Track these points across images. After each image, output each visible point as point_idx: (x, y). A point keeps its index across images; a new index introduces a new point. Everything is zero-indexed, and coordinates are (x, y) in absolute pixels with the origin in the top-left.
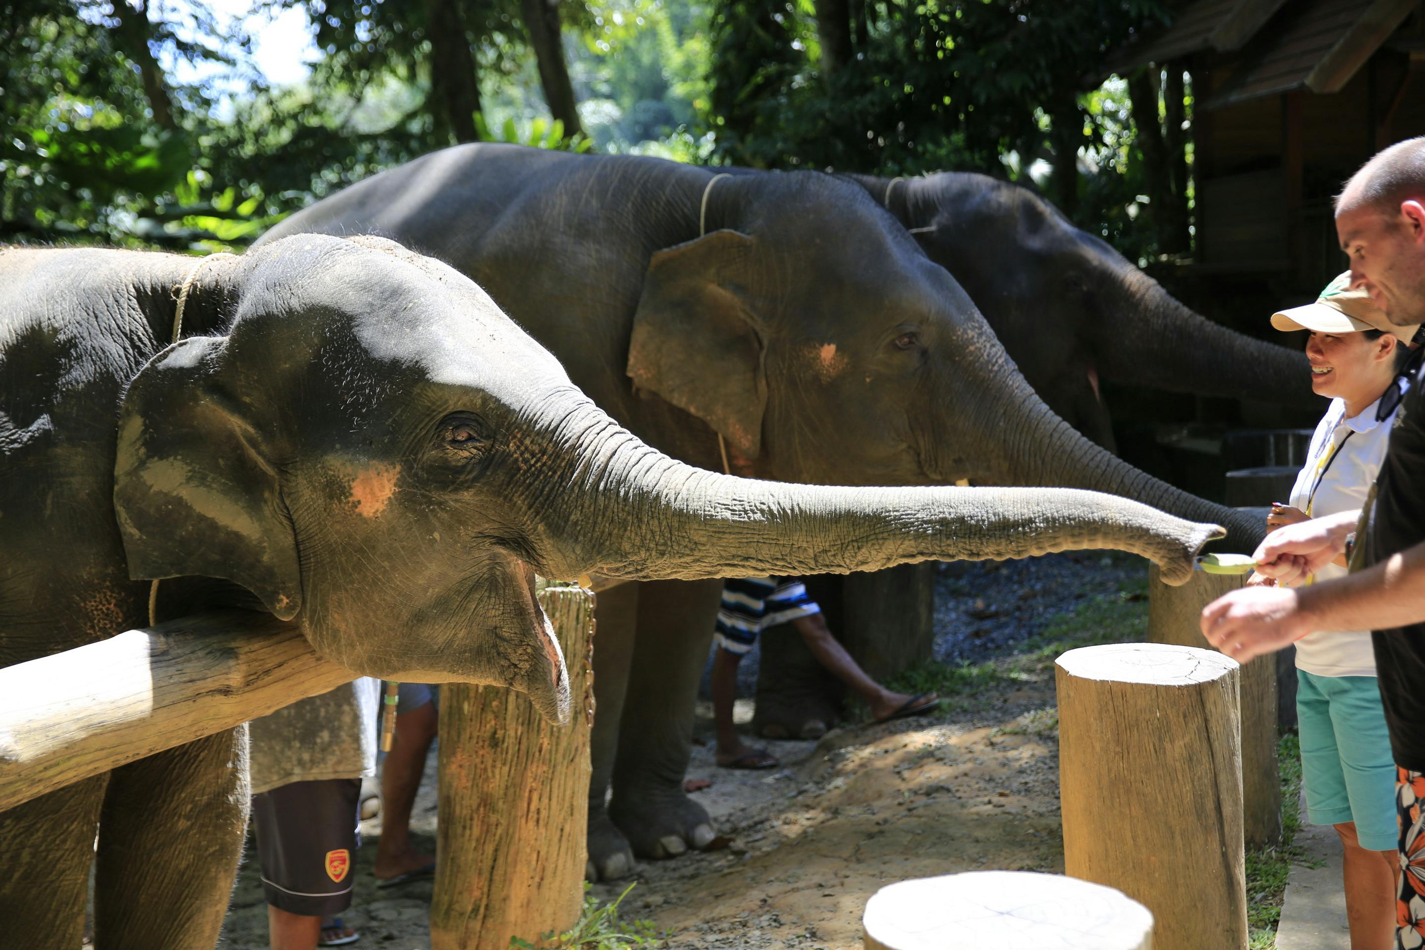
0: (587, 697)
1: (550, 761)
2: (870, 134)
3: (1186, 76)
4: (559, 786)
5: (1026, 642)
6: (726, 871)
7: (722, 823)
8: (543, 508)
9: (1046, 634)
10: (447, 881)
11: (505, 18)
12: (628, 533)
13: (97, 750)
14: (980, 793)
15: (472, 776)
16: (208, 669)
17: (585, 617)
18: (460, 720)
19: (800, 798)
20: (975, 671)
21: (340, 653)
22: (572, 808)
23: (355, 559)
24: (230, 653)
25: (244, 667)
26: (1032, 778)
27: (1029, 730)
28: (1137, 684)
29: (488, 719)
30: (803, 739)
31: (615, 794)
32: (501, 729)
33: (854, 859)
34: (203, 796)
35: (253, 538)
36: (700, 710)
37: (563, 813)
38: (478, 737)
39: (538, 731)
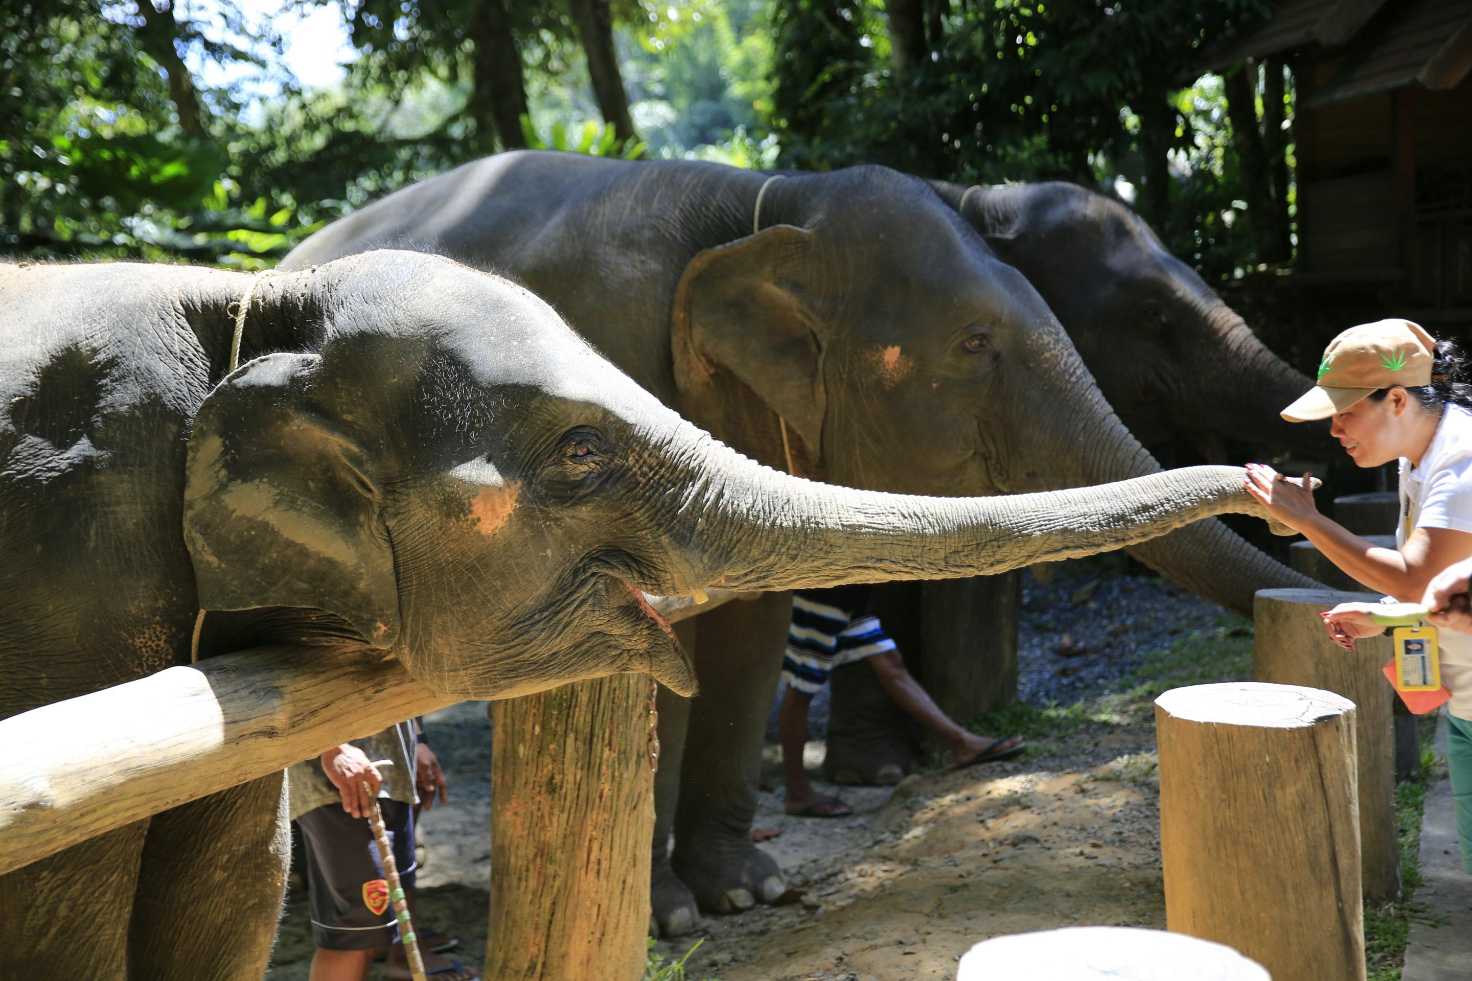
0: (650, 740)
1: (612, 808)
2: (945, 137)
3: (1287, 72)
4: (621, 835)
5: (1118, 681)
6: (798, 927)
7: (793, 876)
9: (1139, 673)
10: (501, 937)
11: (553, 14)
13: (135, 796)
14: (1071, 844)
15: (528, 824)
16: (253, 710)
18: (514, 764)
19: (876, 849)
20: (1063, 712)
22: (635, 858)
24: (274, 692)
25: (289, 707)
26: (1126, 827)
27: (1123, 776)
28: (1245, 727)
29: (545, 763)
30: (879, 785)
31: (677, 844)
32: (559, 774)
33: (936, 914)
34: (240, 845)
35: (349, 564)
36: (767, 753)
37: (625, 864)
38: (534, 782)
39: (599, 776)
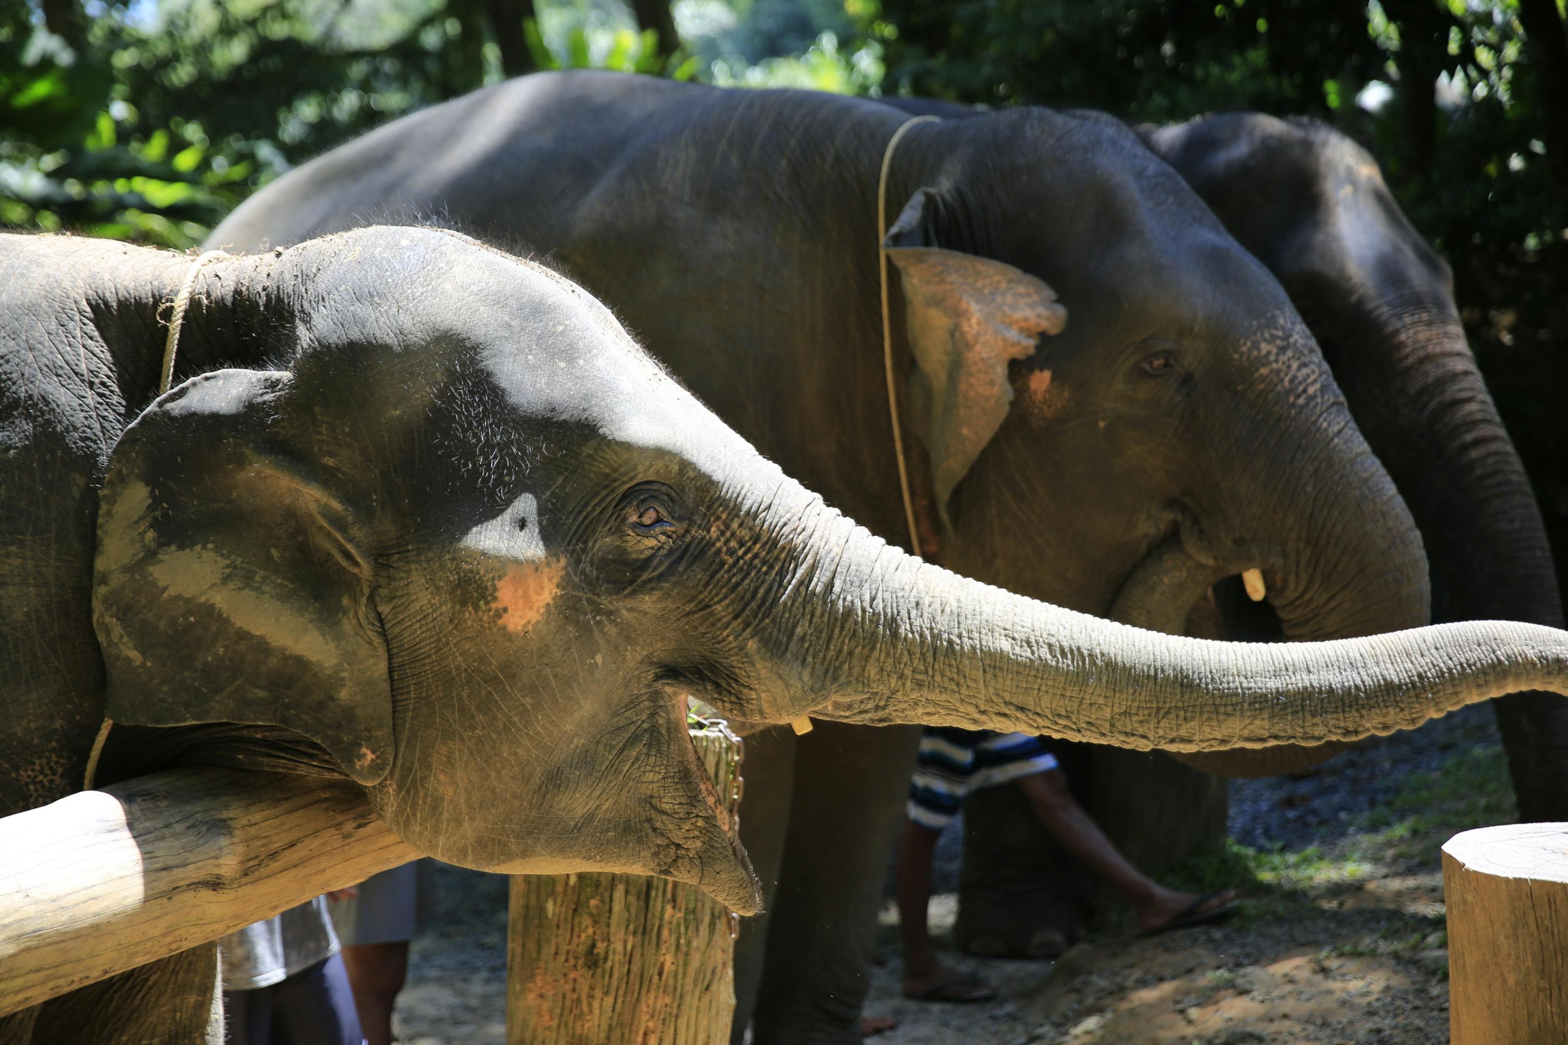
1: (675, 989)
4: (688, 1026)
5: (1366, 814)
8: (755, 617)
12: (876, 654)
15: (558, 1011)
16: (191, 851)
17: (726, 773)
18: (540, 926)
21: (436, 831)
23: (483, 693)
24: (220, 827)
25: (241, 848)
26: (1387, 1021)
29: (583, 926)
30: (1031, 958)
32: (603, 941)
35: (326, 665)
38: (568, 952)
39: (658, 944)
